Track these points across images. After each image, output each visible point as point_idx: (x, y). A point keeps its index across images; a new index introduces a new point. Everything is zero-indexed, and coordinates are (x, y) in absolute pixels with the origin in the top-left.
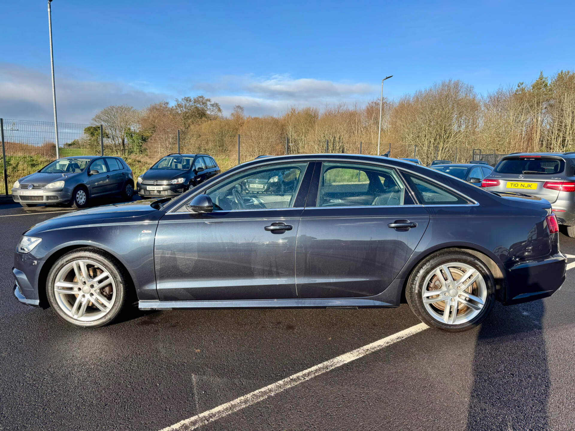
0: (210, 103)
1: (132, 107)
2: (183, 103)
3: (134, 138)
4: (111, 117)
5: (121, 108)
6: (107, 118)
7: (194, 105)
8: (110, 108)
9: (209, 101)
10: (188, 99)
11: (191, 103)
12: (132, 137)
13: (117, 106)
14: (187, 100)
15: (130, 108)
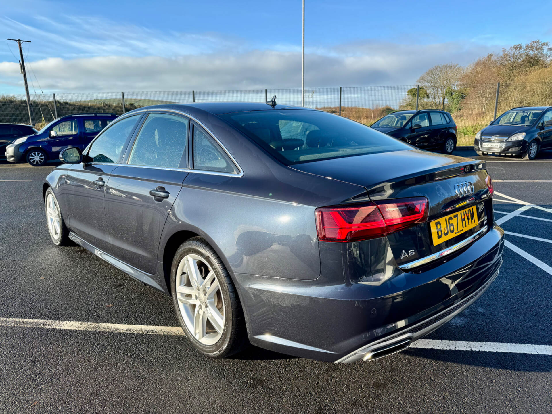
0: (548, 47)
1: (457, 65)
2: (511, 52)
3: (453, 96)
4: (434, 77)
5: (445, 67)
6: (431, 78)
7: (526, 53)
8: (434, 68)
9: (547, 45)
10: (518, 47)
11: (521, 51)
12: (452, 96)
13: (442, 65)
14: (516, 48)
15: (455, 65)
